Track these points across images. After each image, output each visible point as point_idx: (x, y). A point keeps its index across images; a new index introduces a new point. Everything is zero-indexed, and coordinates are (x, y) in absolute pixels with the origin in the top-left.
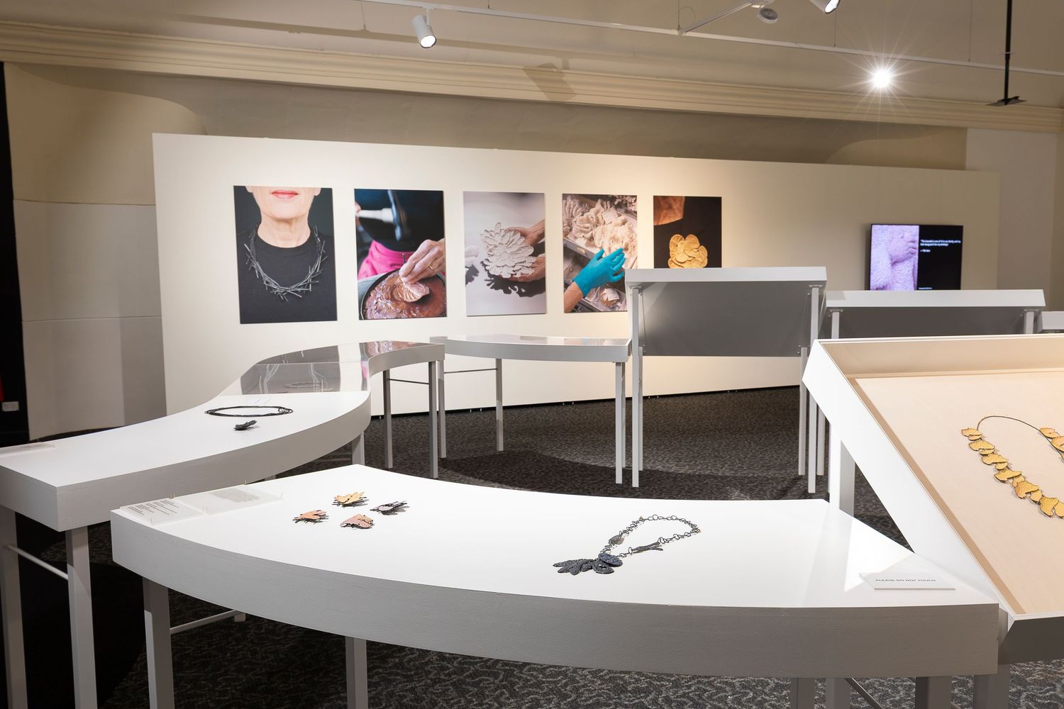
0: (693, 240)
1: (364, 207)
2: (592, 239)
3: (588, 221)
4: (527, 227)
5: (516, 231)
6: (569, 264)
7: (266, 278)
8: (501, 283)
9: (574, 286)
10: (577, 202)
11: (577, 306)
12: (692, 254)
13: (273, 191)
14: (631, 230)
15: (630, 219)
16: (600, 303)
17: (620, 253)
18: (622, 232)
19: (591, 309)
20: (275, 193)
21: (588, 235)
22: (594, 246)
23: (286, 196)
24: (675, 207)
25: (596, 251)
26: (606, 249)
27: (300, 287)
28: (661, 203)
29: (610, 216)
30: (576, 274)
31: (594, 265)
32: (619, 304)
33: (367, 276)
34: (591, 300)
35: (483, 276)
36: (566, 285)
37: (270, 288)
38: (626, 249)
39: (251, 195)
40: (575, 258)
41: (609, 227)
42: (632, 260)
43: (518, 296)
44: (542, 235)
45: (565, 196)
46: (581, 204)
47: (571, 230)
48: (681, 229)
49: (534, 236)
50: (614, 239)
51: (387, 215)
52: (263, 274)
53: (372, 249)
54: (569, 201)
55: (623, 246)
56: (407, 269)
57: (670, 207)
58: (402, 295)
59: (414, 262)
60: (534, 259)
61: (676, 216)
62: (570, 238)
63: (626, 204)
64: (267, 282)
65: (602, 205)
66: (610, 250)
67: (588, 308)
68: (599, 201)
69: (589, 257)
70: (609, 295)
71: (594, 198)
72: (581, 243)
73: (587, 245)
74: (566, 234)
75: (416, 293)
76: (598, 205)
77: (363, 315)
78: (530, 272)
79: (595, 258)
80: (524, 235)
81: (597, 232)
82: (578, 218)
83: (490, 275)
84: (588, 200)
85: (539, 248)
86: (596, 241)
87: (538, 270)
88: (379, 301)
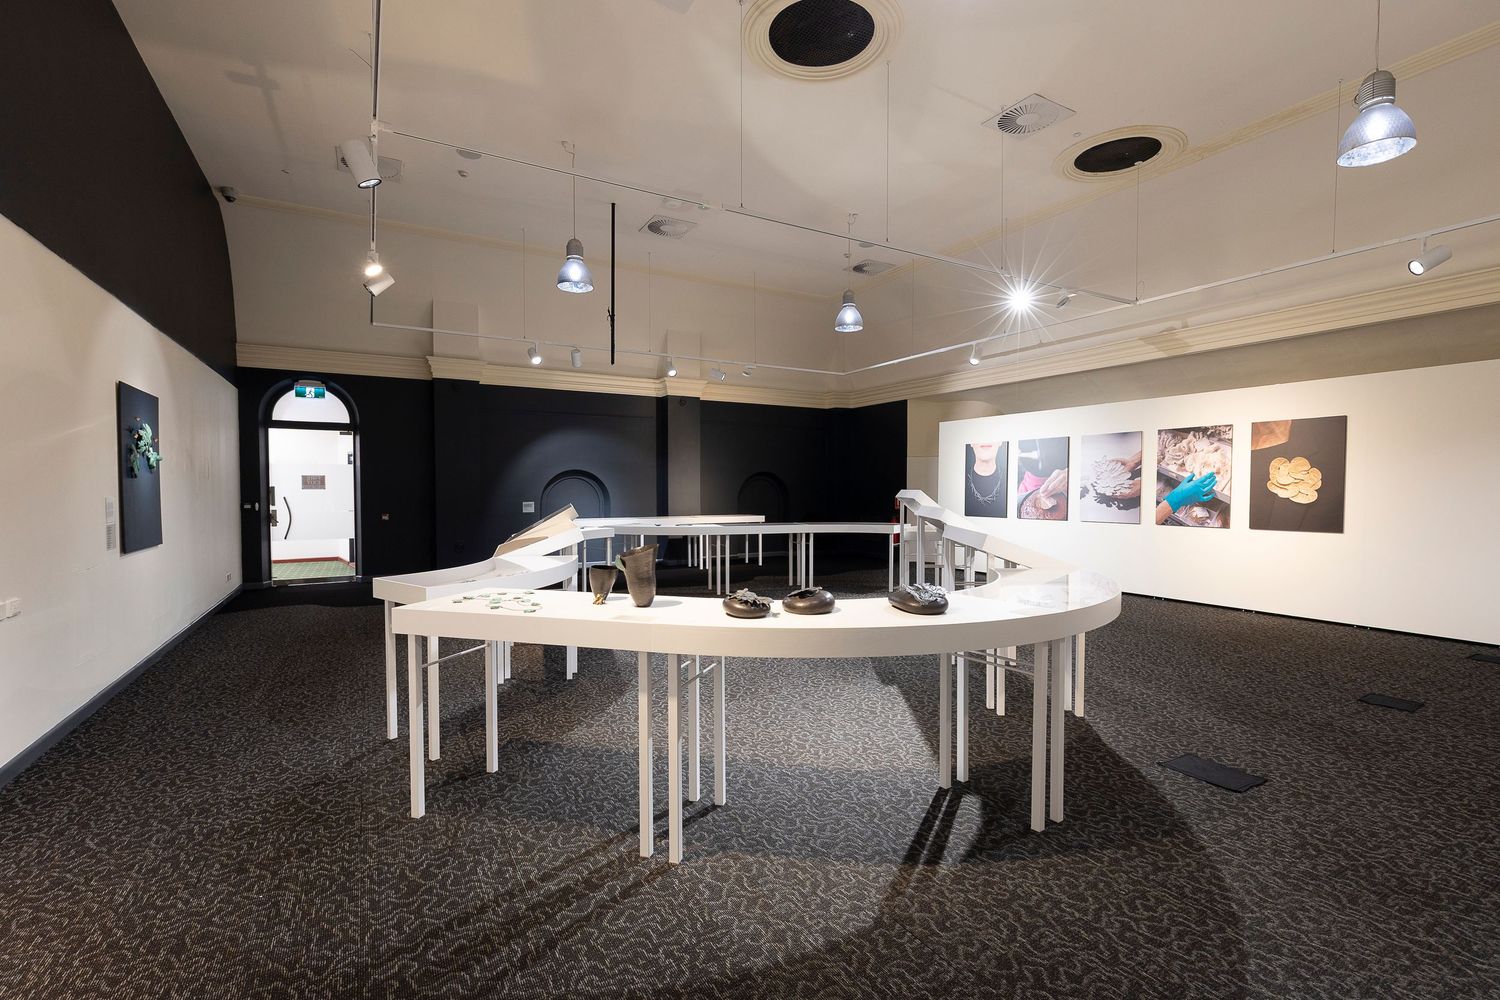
0: (1301, 464)
1: (1022, 452)
2: (1183, 464)
3: (1180, 450)
4: (1127, 458)
5: (1118, 461)
6: (1161, 485)
7: (977, 493)
8: (1106, 500)
9: (1165, 503)
10: (1170, 435)
11: (1167, 520)
12: (1300, 476)
13: (981, 446)
14: (1223, 455)
15: (1224, 447)
16: (1189, 519)
17: (1212, 476)
18: (1215, 459)
19: (1180, 524)
20: (983, 446)
21: (1180, 462)
22: (1185, 470)
23: (987, 448)
24: (1277, 431)
25: (1186, 475)
26: (1196, 473)
27: (989, 498)
28: (1259, 429)
29: (1202, 445)
30: (1167, 494)
31: (1184, 487)
32: (1209, 521)
33: (1022, 493)
34: (1181, 516)
35: (1092, 493)
36: (1158, 503)
37: (978, 498)
38: (1218, 473)
39: (972, 448)
40: (1167, 481)
41: (1200, 455)
42: (1224, 483)
44: (1140, 463)
45: (1160, 432)
46: (1174, 437)
47: (1164, 458)
48: (1287, 452)
49: (1132, 464)
50: (1205, 464)
51: (1035, 455)
52: (976, 491)
53: (1026, 476)
54: (1163, 434)
55: (1215, 470)
56: (1044, 489)
57: (1272, 432)
58: (1041, 506)
59: (1048, 484)
60: (1131, 482)
61: (1280, 439)
62: (1163, 464)
63: (1219, 434)
65: (1195, 437)
66: (1201, 474)
68: (1192, 433)
69: (1180, 480)
70: (1199, 512)
71: (1187, 431)
72: (1173, 469)
73: (1178, 470)
74: (1159, 462)
75: (1048, 504)
76: (1191, 436)
77: (1019, 517)
78: (1127, 491)
79: (1185, 481)
80: (1123, 464)
81: (1189, 459)
82: (1171, 448)
83: (1097, 493)
84: (1180, 433)
85: (1136, 472)
86: (1187, 466)
87: (1136, 488)
88: (1028, 507)
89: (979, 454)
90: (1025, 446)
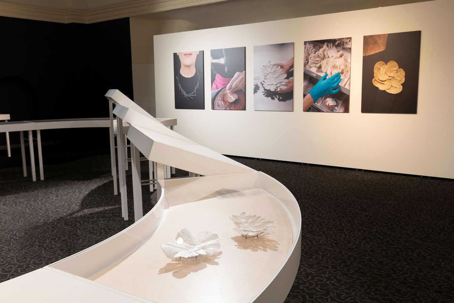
0: (393, 65)
1: (214, 58)
2: (320, 67)
3: (318, 57)
4: (284, 62)
5: (278, 65)
6: (306, 83)
7: (182, 91)
8: (270, 94)
9: (309, 96)
10: (312, 45)
11: (310, 108)
12: (392, 75)
13: (184, 54)
14: (346, 60)
15: (346, 54)
16: (324, 107)
17: (338, 75)
18: (340, 62)
19: (318, 110)
20: (185, 55)
21: (318, 65)
22: (322, 72)
23: (188, 56)
24: (379, 42)
25: (322, 75)
26: (329, 73)
27: (192, 94)
28: (368, 41)
29: (332, 53)
30: (310, 89)
31: (321, 84)
32: (336, 108)
33: (214, 90)
34: (319, 105)
35: (261, 90)
36: (304, 96)
37: (184, 95)
38: (342, 73)
39: (178, 56)
40: (310, 79)
41: (331, 60)
42: (346, 80)
43: (278, 101)
44: (292, 66)
45: (305, 43)
46: (314, 47)
47: (308, 63)
48: (384, 58)
49: (287, 67)
50: (334, 67)
51: (222, 61)
52: (181, 89)
53: (216, 77)
54: (308, 45)
55: (340, 71)
56: (229, 86)
57: (376, 43)
58: (227, 99)
59: (232, 83)
60: (287, 81)
61: (380, 48)
62: (307, 67)
63: (343, 44)
64: (183, 92)
65: (328, 46)
66: (331, 73)
67: (316, 109)
68: (326, 44)
69: (318, 79)
70: (330, 102)
71: (322, 42)
72: (313, 70)
73: (317, 71)
74: (305, 65)
75: (232, 98)
76: (325, 46)
77: (213, 108)
78: (285, 88)
79: (322, 79)
80: (282, 67)
81: (324, 63)
82: (312, 55)
83: (265, 90)
84: (318, 44)
85: (290, 74)
86: (323, 69)
87: (291, 85)
88: (219, 101)
89: (184, 61)
90: (215, 54)
